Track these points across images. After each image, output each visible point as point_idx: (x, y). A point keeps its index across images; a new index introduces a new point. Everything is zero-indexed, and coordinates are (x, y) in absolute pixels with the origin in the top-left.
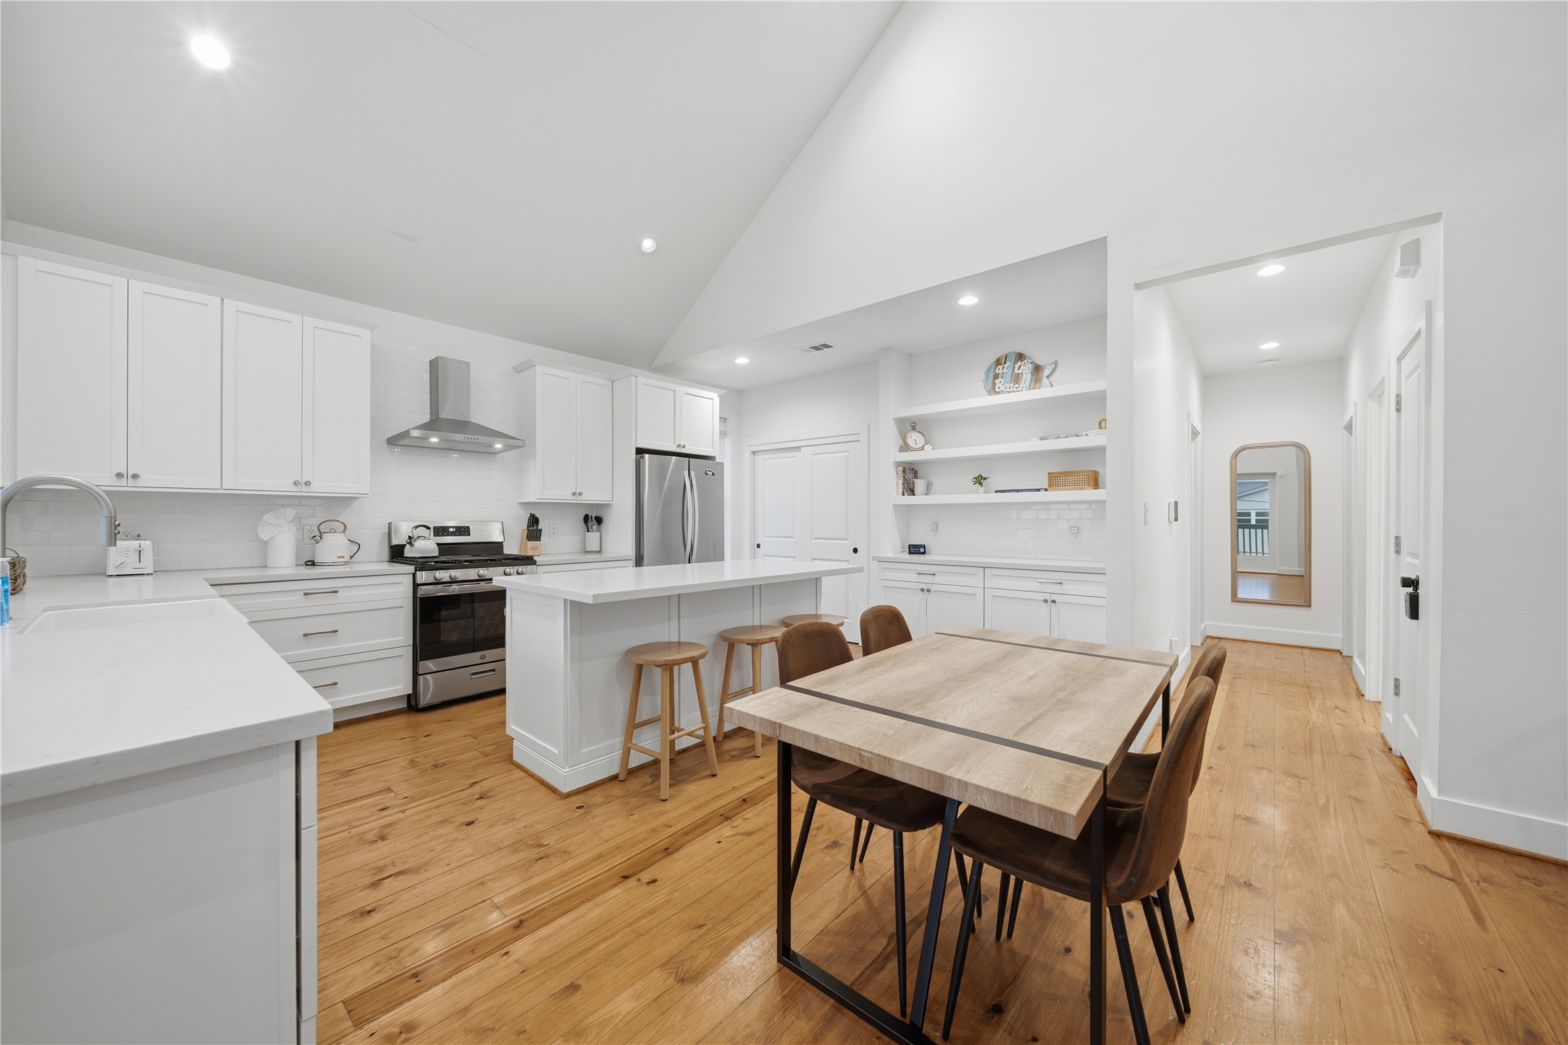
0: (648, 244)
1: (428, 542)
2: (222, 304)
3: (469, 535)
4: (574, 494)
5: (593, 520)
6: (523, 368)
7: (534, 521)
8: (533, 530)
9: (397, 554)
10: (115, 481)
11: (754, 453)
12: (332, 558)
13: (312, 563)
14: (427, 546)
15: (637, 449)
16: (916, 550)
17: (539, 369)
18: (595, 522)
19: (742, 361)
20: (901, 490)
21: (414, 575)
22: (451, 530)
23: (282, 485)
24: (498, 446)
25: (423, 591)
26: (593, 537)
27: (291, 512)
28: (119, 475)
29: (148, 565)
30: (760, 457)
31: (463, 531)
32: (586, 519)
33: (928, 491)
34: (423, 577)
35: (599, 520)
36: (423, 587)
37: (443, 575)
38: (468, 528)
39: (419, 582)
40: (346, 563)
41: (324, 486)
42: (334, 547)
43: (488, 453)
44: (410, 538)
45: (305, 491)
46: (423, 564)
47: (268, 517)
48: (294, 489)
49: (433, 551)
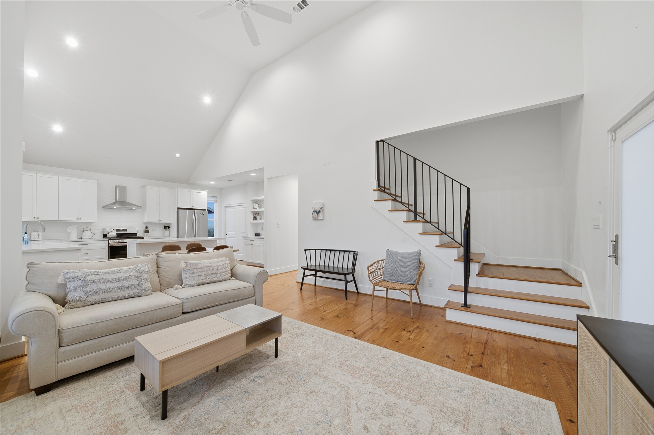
0: (178, 155)
1: (113, 233)
2: (59, 177)
3: (126, 231)
4: (158, 220)
5: (167, 227)
6: (143, 187)
7: (147, 227)
8: (147, 230)
9: (105, 236)
10: (33, 219)
11: (225, 207)
12: (87, 237)
13: (82, 238)
14: (114, 234)
15: (178, 208)
16: (258, 235)
17: (147, 187)
18: (168, 228)
19: (213, 183)
20: (253, 219)
21: (108, 241)
22: (121, 230)
23: (74, 219)
24: (134, 208)
25: (111, 245)
26: (167, 232)
27: (76, 226)
28: (34, 218)
29: (40, 238)
30: (227, 208)
31: (125, 230)
32: (165, 227)
33: (261, 219)
34: (111, 241)
35: (169, 227)
36: (111, 244)
37: (117, 241)
38: (126, 229)
39: (109, 242)
40: (91, 238)
41: (85, 219)
42: (87, 234)
43: (132, 209)
44: (108, 232)
45: (79, 221)
46: (111, 238)
47: (70, 227)
48: (77, 220)
49: (115, 235)
